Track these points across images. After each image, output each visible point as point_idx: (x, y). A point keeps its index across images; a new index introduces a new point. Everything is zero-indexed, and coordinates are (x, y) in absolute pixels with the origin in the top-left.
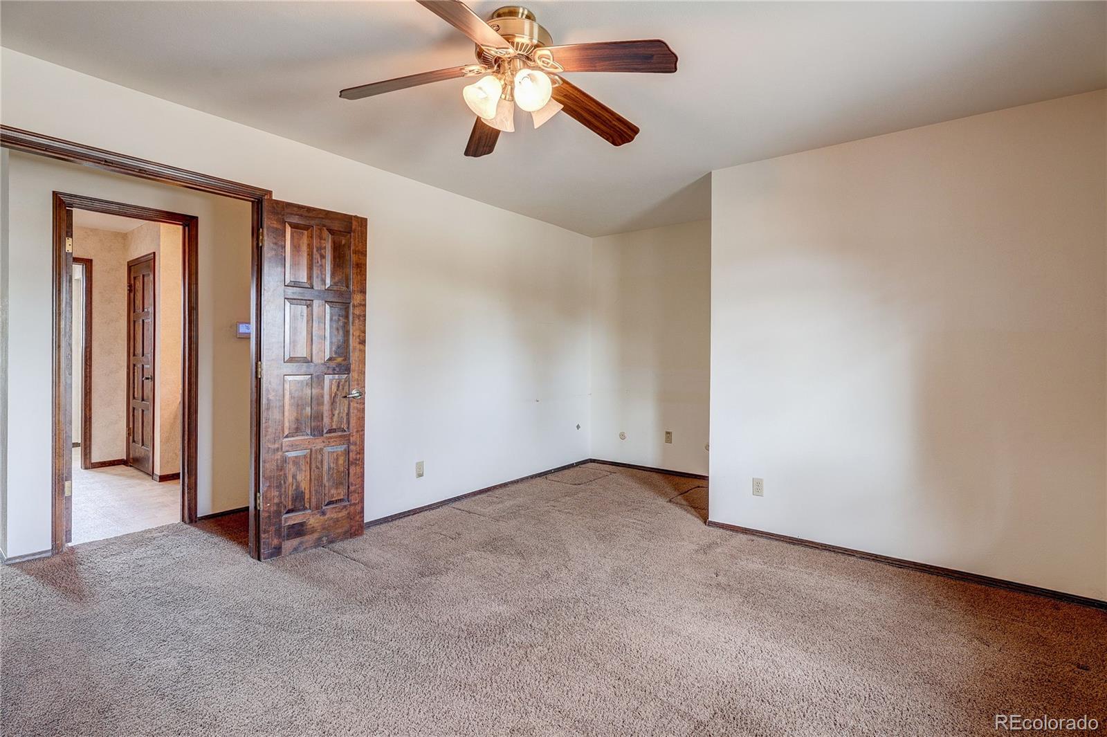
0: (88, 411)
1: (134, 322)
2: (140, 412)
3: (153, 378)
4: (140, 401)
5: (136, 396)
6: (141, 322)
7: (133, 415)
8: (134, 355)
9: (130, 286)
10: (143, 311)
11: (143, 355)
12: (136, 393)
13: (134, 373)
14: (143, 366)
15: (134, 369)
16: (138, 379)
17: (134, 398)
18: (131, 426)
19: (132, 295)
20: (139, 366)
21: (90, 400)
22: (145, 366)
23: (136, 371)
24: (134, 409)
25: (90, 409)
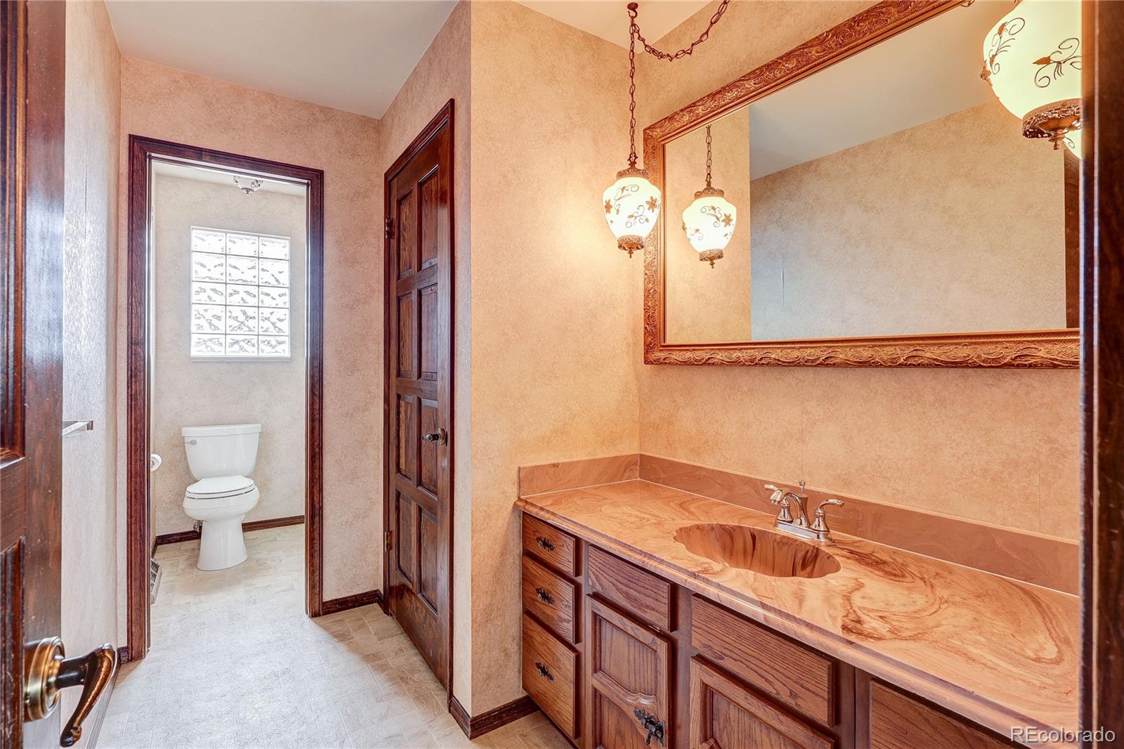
0: (316, 494)
1: (399, 300)
2: (414, 511)
3: (449, 438)
4: (413, 483)
5: (403, 466)
6: (414, 297)
7: (398, 508)
8: (399, 374)
9: (389, 224)
10: (420, 268)
11: (420, 376)
12: (402, 460)
13: (398, 413)
14: (420, 400)
15: (398, 406)
16: (408, 427)
17: (399, 470)
18: (393, 527)
19: (394, 242)
20: (411, 399)
21: (321, 469)
22: (425, 402)
23: (402, 409)
24: (398, 495)
25: (321, 490)
